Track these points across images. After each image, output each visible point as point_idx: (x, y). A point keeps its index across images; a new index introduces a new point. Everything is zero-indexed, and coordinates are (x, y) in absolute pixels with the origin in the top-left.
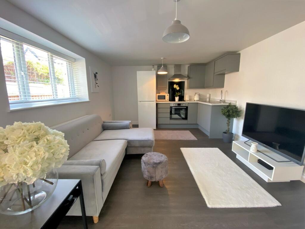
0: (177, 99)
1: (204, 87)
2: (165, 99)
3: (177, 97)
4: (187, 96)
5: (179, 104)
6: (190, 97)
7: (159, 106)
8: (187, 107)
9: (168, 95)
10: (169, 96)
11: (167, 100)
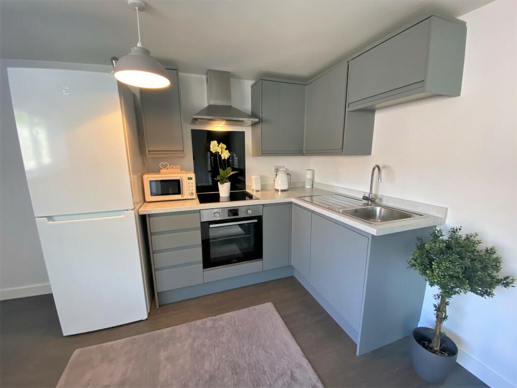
0: (224, 189)
1: (302, 151)
2: (179, 193)
3: (222, 183)
4: (253, 177)
5: (234, 212)
6: (263, 179)
7: (153, 226)
8: (260, 218)
9: (190, 179)
10: (194, 181)
11: (190, 197)
